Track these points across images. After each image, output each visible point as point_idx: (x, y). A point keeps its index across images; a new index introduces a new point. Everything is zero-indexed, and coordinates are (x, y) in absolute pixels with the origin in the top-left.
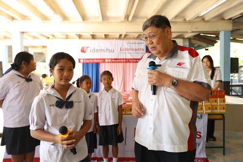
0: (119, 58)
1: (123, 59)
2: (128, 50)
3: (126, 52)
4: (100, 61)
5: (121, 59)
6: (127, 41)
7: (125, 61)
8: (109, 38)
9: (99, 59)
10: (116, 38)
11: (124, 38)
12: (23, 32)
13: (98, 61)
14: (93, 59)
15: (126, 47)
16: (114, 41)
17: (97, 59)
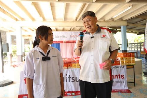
0: (70, 40)
1: (72, 41)
2: (74, 36)
3: (74, 37)
4: (60, 42)
5: (71, 41)
6: (74, 32)
7: (73, 42)
8: (65, 31)
9: (60, 41)
10: (68, 31)
11: (72, 30)
12: (22, 27)
13: (59, 42)
14: (56, 41)
15: (73, 35)
16: (67, 32)
17: (58, 41)
